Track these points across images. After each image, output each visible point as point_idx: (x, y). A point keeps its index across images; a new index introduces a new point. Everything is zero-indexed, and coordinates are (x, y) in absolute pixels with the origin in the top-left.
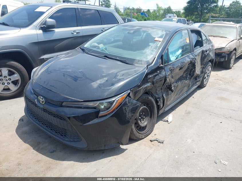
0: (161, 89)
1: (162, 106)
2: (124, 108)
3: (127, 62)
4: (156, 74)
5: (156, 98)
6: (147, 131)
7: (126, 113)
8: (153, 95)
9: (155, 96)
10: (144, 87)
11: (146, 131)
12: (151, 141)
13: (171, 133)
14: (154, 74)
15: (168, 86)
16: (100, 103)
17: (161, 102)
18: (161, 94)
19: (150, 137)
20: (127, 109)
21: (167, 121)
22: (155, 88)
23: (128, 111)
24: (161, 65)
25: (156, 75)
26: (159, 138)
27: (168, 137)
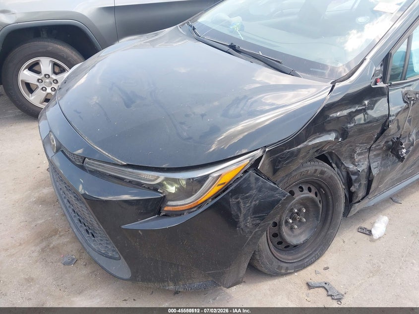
0: (370, 150)
1: (361, 194)
2: (233, 201)
3: (283, 66)
4: (358, 108)
5: (348, 173)
6: (305, 254)
7: (237, 215)
8: (342, 164)
9: (347, 168)
10: (310, 144)
11: (302, 256)
12: (309, 286)
13: (371, 272)
14: (354, 110)
15: (391, 143)
16: (166, 179)
17: (360, 184)
18: (366, 163)
19: (309, 274)
20: (242, 205)
21: (370, 233)
22: (351, 146)
23: (243, 211)
24: (381, 84)
25: (358, 112)
26: (333, 284)
27: (361, 285)
